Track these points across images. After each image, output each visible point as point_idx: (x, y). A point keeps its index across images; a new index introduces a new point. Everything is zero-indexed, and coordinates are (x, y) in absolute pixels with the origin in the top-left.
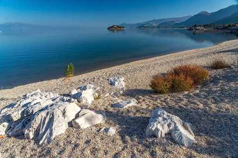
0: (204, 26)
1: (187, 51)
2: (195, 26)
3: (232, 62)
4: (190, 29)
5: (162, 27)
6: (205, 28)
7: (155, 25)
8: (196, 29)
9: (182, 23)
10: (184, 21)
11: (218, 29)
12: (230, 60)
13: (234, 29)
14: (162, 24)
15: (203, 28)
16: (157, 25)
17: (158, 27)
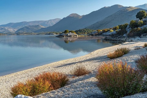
0: (76, 32)
1: (55, 63)
2: (66, 32)
3: (94, 69)
4: (60, 36)
5: (22, 33)
6: (78, 34)
7: (11, 30)
8: (67, 35)
9: (50, 28)
10: (51, 25)
11: (92, 35)
12: (92, 68)
13: (110, 35)
14: (22, 29)
15: (75, 34)
16: (16, 30)
17: (18, 33)
